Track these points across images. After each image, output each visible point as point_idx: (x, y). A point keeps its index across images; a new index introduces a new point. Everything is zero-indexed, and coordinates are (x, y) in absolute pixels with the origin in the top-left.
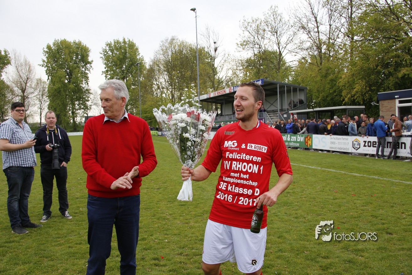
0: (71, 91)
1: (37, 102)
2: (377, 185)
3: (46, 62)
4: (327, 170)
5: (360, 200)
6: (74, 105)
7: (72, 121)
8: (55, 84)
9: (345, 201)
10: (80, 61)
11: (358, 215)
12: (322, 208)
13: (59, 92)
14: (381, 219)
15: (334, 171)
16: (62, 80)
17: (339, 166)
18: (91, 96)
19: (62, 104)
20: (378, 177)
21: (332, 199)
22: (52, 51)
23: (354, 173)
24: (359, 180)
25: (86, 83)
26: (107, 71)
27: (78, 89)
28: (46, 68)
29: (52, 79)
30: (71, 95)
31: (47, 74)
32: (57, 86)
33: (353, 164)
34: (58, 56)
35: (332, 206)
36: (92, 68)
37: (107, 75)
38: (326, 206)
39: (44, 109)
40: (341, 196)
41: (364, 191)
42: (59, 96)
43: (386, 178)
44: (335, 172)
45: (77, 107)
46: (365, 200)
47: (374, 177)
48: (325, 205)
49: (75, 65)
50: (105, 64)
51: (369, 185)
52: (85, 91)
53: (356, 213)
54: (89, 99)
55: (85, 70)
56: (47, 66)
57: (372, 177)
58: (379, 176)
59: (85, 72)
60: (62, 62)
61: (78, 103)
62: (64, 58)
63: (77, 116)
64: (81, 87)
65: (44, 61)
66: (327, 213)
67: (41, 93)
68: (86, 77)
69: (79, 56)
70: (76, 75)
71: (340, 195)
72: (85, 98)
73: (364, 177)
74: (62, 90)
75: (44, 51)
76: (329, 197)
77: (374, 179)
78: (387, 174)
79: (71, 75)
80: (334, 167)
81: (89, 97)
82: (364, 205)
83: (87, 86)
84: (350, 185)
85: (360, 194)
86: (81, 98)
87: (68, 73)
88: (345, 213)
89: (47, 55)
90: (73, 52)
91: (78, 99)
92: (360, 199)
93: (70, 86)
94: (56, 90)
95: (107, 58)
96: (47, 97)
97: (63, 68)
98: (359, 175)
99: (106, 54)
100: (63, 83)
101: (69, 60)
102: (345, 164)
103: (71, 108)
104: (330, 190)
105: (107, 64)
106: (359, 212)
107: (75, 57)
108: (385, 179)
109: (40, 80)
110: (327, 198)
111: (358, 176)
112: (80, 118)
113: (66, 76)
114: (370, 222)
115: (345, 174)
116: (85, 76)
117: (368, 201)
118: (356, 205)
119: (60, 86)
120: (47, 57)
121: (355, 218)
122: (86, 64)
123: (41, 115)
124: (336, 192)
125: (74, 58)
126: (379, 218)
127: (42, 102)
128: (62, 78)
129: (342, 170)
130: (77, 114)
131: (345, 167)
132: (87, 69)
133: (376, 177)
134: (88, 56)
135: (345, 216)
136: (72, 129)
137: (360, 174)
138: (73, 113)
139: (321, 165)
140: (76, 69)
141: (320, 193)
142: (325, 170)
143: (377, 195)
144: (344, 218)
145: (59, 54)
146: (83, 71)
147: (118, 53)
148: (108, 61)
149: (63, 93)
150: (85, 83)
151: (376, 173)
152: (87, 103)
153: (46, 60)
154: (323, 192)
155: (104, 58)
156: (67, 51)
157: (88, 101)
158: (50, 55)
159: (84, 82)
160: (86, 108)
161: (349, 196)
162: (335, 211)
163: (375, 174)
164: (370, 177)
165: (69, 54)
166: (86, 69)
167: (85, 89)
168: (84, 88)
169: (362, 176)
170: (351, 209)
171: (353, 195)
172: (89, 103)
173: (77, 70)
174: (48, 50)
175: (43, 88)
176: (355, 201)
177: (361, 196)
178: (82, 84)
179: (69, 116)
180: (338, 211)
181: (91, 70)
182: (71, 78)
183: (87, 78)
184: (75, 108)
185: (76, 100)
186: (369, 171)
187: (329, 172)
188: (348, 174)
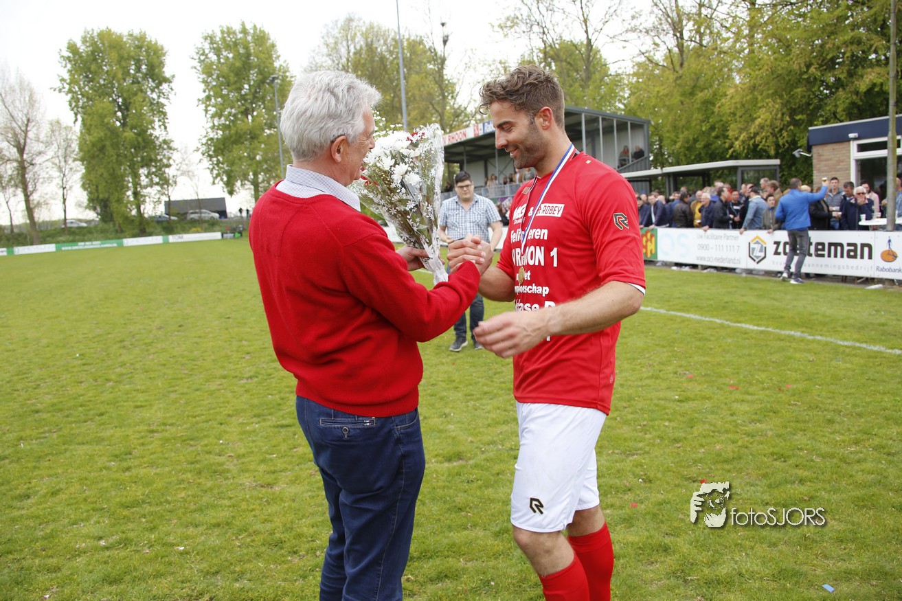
0: (129, 147)
1: (55, 173)
2: (798, 355)
3: (68, 81)
4: (680, 317)
5: (748, 402)
6: (136, 176)
7: (134, 212)
8: (92, 132)
9: (708, 405)
10: (145, 77)
11: (734, 452)
12: (645, 430)
13: (102, 149)
14: (797, 466)
15: (697, 317)
16: (106, 120)
17: (712, 305)
18: (176, 156)
19: (110, 175)
20: (803, 332)
21: (675, 400)
22: (81, 57)
23: (745, 322)
24: (753, 341)
25: (163, 127)
26: (208, 98)
27: (144, 140)
28: (70, 95)
29: (83, 120)
30: (128, 154)
31: (72, 110)
32: (95, 135)
33: (745, 299)
34: (93, 67)
35: (672, 424)
36: (173, 92)
37: (209, 105)
38: (657, 422)
39: (71, 187)
40: (700, 391)
41: (763, 376)
42: (103, 158)
43: (821, 335)
44: (698, 322)
45: (144, 180)
46: (762, 401)
47: (792, 333)
48: (653, 420)
49: (135, 88)
50: (204, 82)
51: (775, 357)
52: (160, 146)
53: (730, 447)
54: (171, 162)
55: (159, 97)
56: (70, 91)
57: (787, 332)
58: (804, 329)
59: (158, 102)
60: (104, 80)
61: (146, 172)
62: (107, 71)
63: (144, 201)
64: (151, 135)
65: (63, 80)
66: (653, 445)
67: (61, 153)
68: (162, 112)
69: (144, 67)
70: (138, 108)
71: (698, 388)
72: (161, 160)
73: (769, 333)
74: (108, 143)
75: (62, 56)
76: (669, 394)
77: (791, 339)
78: (825, 324)
79: (127, 109)
80: (698, 309)
81: (169, 158)
82: (756, 417)
83: (164, 133)
84: (728, 357)
85: (751, 384)
86: (151, 160)
87: (119, 106)
88: (702, 446)
89: (69, 66)
90: (130, 58)
91: (147, 163)
92: (749, 398)
93: (126, 134)
94: (94, 145)
95: (207, 70)
96: (75, 160)
97: (107, 94)
98: (756, 328)
99: (204, 60)
100: (108, 128)
101: (120, 76)
102: (726, 299)
103: (130, 185)
104: (676, 373)
105: (207, 82)
106: (740, 443)
107: (133, 67)
108: (819, 338)
109: (58, 122)
110: (665, 399)
111: (753, 331)
112: (152, 205)
113: (116, 112)
114: (765, 476)
115: (722, 326)
116: (159, 112)
117: (769, 406)
118: (735, 418)
119: (102, 134)
120: (70, 71)
121: (726, 461)
122: (160, 84)
123: (64, 203)
124: (690, 380)
125: (132, 72)
126: (792, 461)
127: (67, 172)
128: (105, 116)
129: (717, 317)
130: (145, 196)
131: (724, 308)
132: (163, 94)
133: (798, 334)
134: (162, 64)
135: (700, 456)
136: (137, 231)
137: (758, 325)
138: (136, 194)
139: (669, 301)
140: (136, 94)
141: (648, 382)
142: (676, 316)
143: (795, 386)
144: (695, 462)
145: (97, 63)
146: (154, 100)
147: (231, 56)
148: (210, 75)
149: (110, 151)
150: (160, 126)
151: (797, 321)
152: (167, 170)
153: (67, 76)
154: (657, 378)
155: (199, 68)
156: (114, 55)
157: (169, 166)
158: (75, 64)
159: (157, 124)
160: (165, 182)
161: (721, 389)
162: (676, 440)
163: (794, 325)
164: (783, 332)
165: (119, 62)
166: (161, 93)
167: (161, 140)
168: (157, 138)
169: (762, 332)
170: (719, 432)
171: (732, 386)
172: (170, 172)
173: (139, 98)
174: (70, 55)
175: (66, 140)
176: (735, 405)
177: (751, 390)
178: (153, 128)
179: (129, 202)
180: (685, 438)
181: (170, 96)
182: (128, 115)
183: (165, 114)
184: (140, 184)
185: (140, 164)
186: (782, 317)
187: (683, 320)
188: (729, 327)
